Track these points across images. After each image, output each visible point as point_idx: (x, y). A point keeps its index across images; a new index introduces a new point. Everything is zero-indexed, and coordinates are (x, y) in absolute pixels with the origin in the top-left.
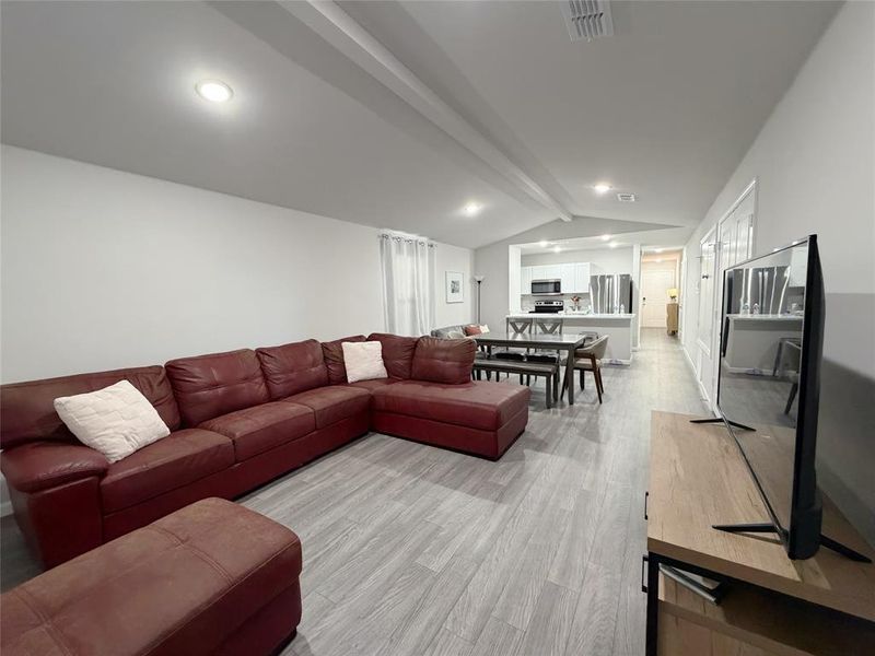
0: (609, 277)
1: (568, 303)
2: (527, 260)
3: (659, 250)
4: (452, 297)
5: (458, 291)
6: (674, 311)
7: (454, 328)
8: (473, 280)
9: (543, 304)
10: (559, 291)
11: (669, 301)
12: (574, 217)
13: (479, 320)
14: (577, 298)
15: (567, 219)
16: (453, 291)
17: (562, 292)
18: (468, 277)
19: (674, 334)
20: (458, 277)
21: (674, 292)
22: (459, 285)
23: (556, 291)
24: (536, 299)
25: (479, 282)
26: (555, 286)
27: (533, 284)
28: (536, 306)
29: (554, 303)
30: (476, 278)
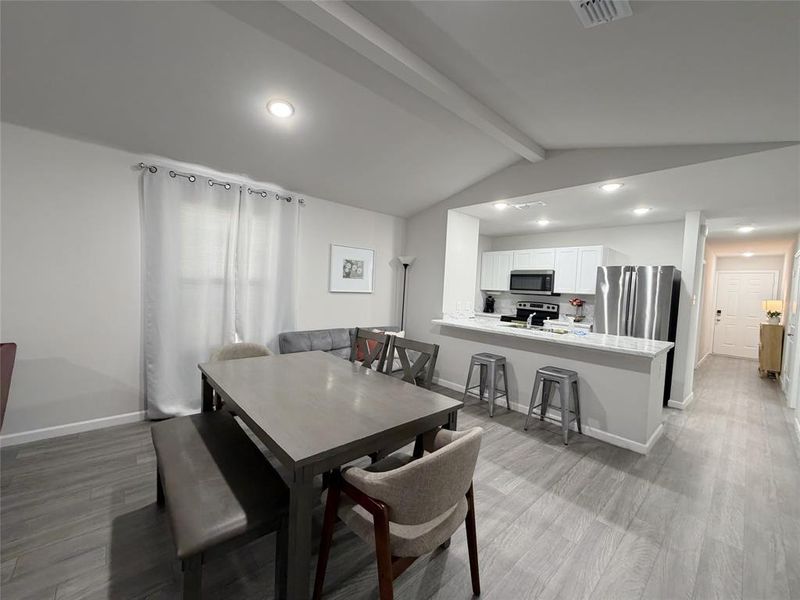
0: (630, 269)
1: (565, 307)
3: (746, 230)
5: (361, 276)
6: (774, 338)
9: (529, 307)
10: (551, 288)
11: (766, 321)
12: (548, 152)
14: (580, 302)
15: (531, 155)
16: (347, 275)
17: (556, 291)
19: (772, 376)
21: (777, 306)
22: (362, 267)
23: (544, 289)
24: (519, 298)
25: (406, 266)
26: (545, 280)
27: (512, 276)
28: (518, 309)
29: (545, 306)
30: (401, 259)
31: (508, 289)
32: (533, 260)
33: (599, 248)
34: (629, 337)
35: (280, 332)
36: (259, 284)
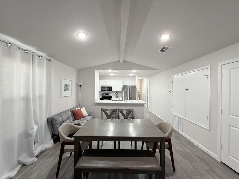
1: (113, 95)
2: (101, 77)
4: (65, 94)
5: (69, 90)
7: (65, 112)
8: (77, 84)
9: (105, 95)
12: (124, 61)
13: (79, 104)
14: (117, 93)
16: (65, 90)
17: (112, 91)
18: (74, 83)
20: (68, 83)
22: (69, 87)
23: (110, 90)
24: (102, 93)
25: (80, 86)
26: (110, 88)
27: (101, 87)
28: (102, 96)
29: (109, 94)
30: (79, 83)
31: (100, 91)
32: (106, 83)
33: (121, 81)
34: (130, 100)
35: (47, 117)
36: (40, 98)
